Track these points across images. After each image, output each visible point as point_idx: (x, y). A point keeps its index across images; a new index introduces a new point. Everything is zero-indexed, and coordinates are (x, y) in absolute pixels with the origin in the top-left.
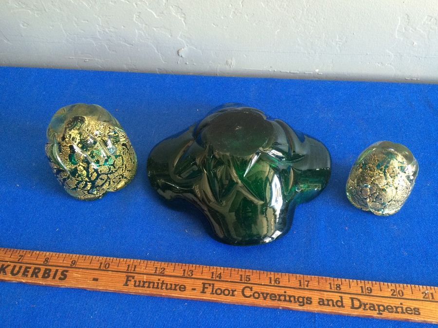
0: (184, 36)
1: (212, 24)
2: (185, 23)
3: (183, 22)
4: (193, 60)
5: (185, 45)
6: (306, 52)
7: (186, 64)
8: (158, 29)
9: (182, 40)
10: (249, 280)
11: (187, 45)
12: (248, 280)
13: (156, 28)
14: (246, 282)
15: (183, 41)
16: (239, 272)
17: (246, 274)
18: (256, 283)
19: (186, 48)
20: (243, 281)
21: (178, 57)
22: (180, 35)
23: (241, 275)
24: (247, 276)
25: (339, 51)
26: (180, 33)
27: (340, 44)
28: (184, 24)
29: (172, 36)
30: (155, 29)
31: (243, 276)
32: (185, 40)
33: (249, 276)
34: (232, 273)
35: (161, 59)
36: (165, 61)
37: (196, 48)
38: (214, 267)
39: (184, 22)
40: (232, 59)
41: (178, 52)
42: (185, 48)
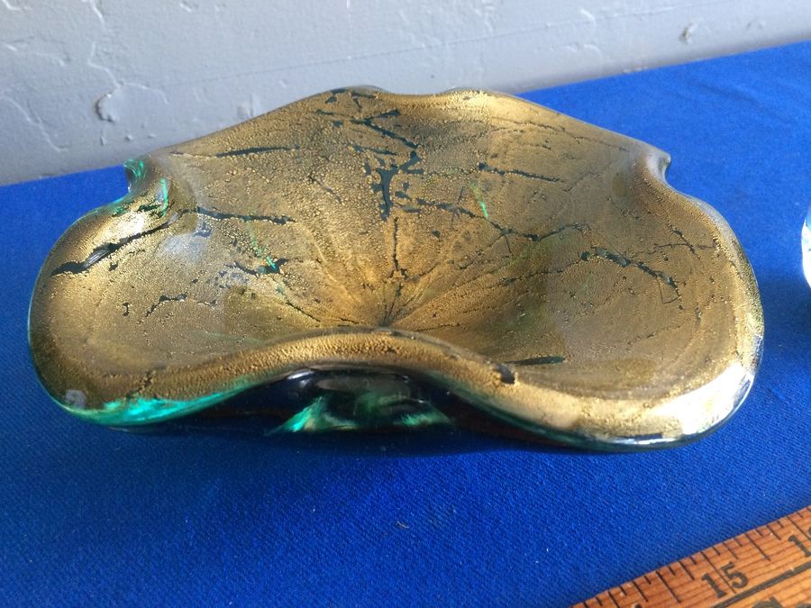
0: (106, 53)
1: (182, 5)
2: (103, 13)
3: (95, 9)
4: (146, 124)
5: (115, 82)
6: (423, 46)
7: (127, 139)
8: (24, 46)
9: (100, 67)
10: (746, 581)
11: (121, 83)
12: (739, 580)
13: (15, 42)
14: (740, 591)
15: (107, 70)
16: (693, 569)
17: (718, 567)
18: (769, 577)
19: (118, 91)
20: (731, 595)
21: (99, 122)
22: (92, 54)
23: (707, 577)
24: (725, 569)
25: (491, 30)
26: (94, 46)
27: (490, 12)
28: (100, 16)
29: (68, 60)
30: (12, 48)
31: (715, 577)
32: (112, 68)
33: (731, 565)
34: (674, 583)
35: (49, 140)
36: (60, 147)
37: (148, 85)
38: (601, 596)
39: (99, 8)
40: (251, 101)
41: (97, 109)
42: (116, 92)
